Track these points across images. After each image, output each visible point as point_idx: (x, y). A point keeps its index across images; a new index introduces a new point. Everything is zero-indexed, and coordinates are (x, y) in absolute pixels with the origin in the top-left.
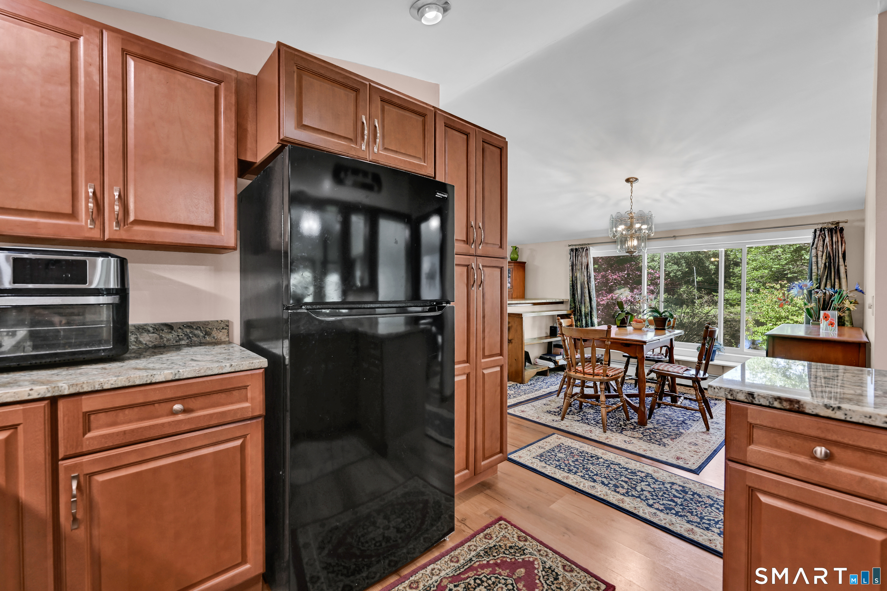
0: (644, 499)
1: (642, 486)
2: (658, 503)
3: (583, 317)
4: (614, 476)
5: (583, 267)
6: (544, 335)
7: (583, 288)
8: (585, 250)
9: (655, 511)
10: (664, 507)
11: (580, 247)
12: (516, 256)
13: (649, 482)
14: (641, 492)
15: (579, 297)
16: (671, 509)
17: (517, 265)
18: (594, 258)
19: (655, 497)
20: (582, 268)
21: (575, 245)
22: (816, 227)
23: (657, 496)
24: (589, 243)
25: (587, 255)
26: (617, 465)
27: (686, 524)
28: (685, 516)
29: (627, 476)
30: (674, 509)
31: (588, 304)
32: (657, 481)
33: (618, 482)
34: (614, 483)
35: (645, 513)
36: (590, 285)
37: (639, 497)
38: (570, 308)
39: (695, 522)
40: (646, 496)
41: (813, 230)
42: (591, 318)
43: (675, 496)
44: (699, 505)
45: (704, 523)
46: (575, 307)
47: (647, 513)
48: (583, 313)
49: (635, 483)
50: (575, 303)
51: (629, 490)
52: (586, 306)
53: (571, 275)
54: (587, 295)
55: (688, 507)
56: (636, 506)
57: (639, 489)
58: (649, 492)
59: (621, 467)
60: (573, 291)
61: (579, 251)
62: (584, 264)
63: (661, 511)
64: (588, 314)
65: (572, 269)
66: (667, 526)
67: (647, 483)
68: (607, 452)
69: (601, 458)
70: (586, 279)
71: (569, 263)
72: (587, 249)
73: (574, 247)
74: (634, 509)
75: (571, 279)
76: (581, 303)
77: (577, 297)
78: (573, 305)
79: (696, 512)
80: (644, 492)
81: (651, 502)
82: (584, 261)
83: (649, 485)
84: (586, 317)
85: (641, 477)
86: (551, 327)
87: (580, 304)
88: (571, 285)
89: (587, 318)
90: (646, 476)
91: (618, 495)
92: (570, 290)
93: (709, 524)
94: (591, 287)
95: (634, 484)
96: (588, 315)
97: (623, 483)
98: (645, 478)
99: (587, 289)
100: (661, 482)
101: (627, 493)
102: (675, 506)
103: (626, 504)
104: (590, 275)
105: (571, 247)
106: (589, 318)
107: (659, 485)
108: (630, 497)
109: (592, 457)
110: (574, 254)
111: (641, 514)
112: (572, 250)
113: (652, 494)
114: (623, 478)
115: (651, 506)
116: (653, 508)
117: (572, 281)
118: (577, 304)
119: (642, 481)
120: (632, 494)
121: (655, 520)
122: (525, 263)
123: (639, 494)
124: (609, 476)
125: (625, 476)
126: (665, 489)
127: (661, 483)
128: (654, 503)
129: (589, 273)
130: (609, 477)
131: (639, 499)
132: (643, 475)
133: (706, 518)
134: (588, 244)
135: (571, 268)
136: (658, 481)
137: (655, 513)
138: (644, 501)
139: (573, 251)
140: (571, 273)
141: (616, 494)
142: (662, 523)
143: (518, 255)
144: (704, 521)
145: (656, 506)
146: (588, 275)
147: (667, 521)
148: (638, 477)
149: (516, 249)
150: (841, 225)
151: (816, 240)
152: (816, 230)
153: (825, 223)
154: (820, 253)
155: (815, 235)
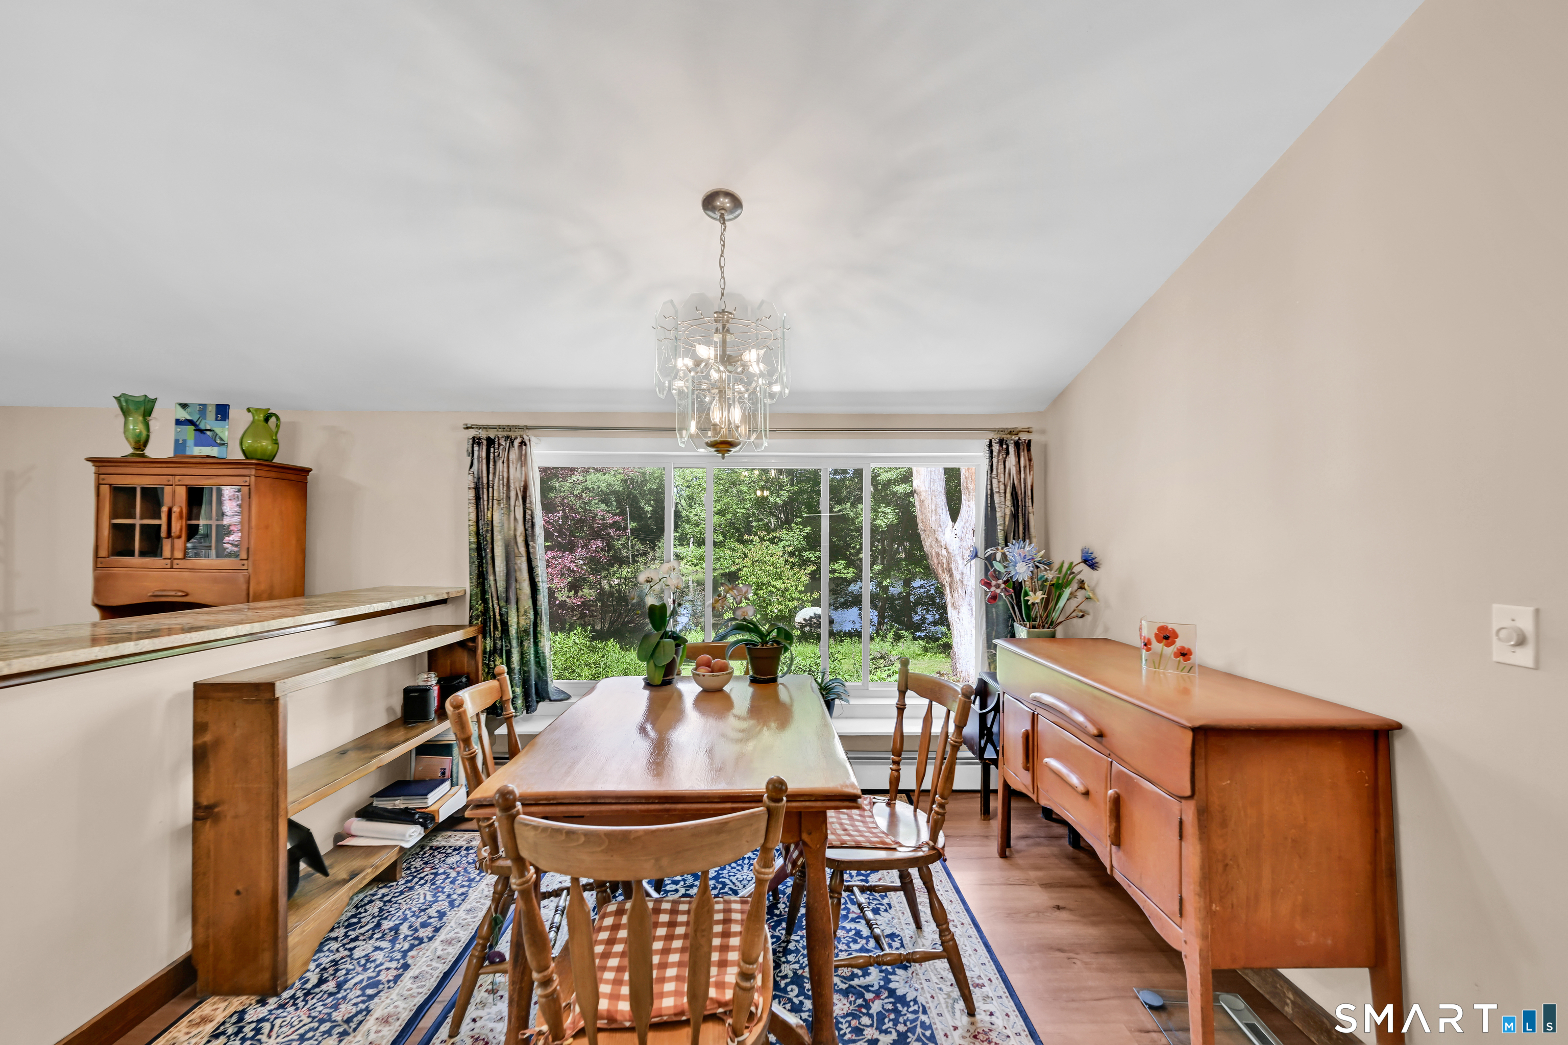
3: (514, 643)
5: (513, 494)
6: (382, 720)
7: (512, 557)
8: (516, 443)
11: (501, 434)
12: (265, 444)
15: (501, 584)
17: (273, 474)
18: (543, 470)
20: (508, 498)
21: (486, 428)
22: (992, 435)
24: (529, 424)
25: (523, 459)
31: (526, 603)
36: (534, 547)
38: (471, 617)
41: (987, 442)
42: (536, 643)
46: (485, 611)
48: (513, 631)
50: (485, 601)
52: (522, 610)
53: (473, 517)
54: (524, 576)
60: (480, 565)
61: (499, 445)
62: (516, 486)
64: (526, 632)
65: (478, 498)
70: (520, 529)
71: (468, 481)
72: (523, 443)
73: (483, 434)
75: (473, 528)
76: (507, 601)
77: (492, 583)
78: (481, 608)
82: (515, 474)
84: (521, 644)
86: (407, 691)
87: (502, 603)
88: (474, 546)
89: (526, 644)
92: (471, 563)
94: (535, 553)
96: (528, 635)
99: (524, 559)
104: (532, 518)
105: (472, 433)
106: (529, 645)
110: (484, 454)
112: (476, 441)
117: (478, 534)
118: (494, 605)
122: (307, 471)
129: (528, 512)
134: (528, 428)
135: (472, 494)
139: (479, 444)
140: (473, 510)
143: (276, 442)
146: (528, 517)
149: (267, 420)
150: (1024, 437)
151: (995, 460)
152: (991, 441)
153: (1003, 430)
154: (1002, 487)
155: (991, 452)
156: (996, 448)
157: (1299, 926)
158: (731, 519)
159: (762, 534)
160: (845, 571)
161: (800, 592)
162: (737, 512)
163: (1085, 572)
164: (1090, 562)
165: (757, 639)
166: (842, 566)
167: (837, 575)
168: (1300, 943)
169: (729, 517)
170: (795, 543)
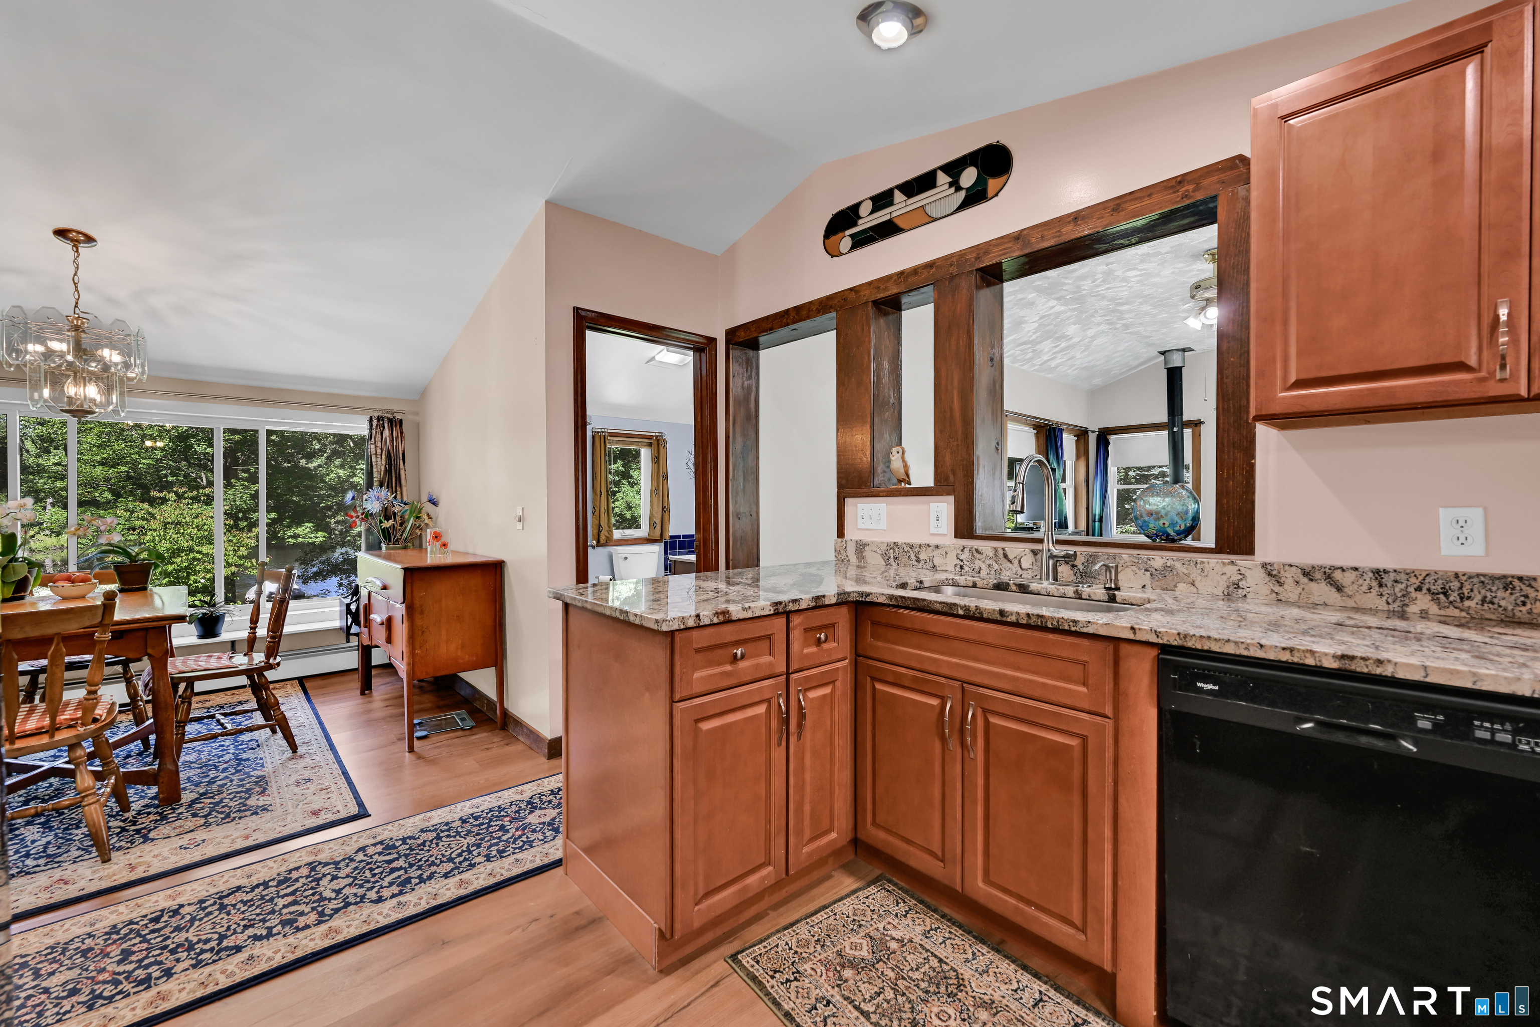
0: (358, 900)
1: (329, 887)
2: (382, 888)
4: (258, 911)
9: (394, 901)
10: (398, 886)
13: (329, 874)
14: (341, 896)
16: (408, 880)
19: (369, 885)
22: (372, 413)
23: (368, 882)
26: (236, 891)
27: (447, 881)
28: (432, 873)
29: (282, 893)
30: (411, 878)
32: (336, 863)
33: (281, 915)
34: (277, 921)
35: (388, 915)
37: (347, 905)
39: (452, 870)
40: (355, 895)
41: (369, 418)
43: (389, 862)
44: (427, 848)
45: (460, 863)
47: (390, 912)
49: (311, 892)
51: (320, 909)
55: (420, 860)
56: (364, 918)
57: (328, 894)
58: (350, 885)
59: (248, 890)
63: (401, 893)
66: (434, 903)
67: (329, 877)
68: (176, 889)
69: (181, 906)
74: (365, 924)
79: (436, 859)
80: (344, 891)
81: (372, 895)
83: (335, 878)
85: (307, 877)
90: (313, 869)
91: (313, 929)
93: (465, 859)
95: (313, 894)
97: (292, 909)
98: (313, 873)
100: (344, 860)
101: (322, 914)
102: (406, 873)
103: (347, 930)
107: (347, 866)
108: (336, 916)
109: (156, 920)
111: (384, 921)
113: (356, 885)
114: (281, 902)
115: (380, 900)
116: (386, 899)
119: (318, 880)
120: (332, 910)
121: (411, 911)
123: (341, 900)
124: (250, 920)
125: (278, 897)
126: (363, 864)
127: (347, 861)
128: (377, 892)
130: (254, 919)
131: (352, 908)
132: (305, 871)
133: (453, 856)
136: (339, 862)
137: (399, 903)
138: (361, 901)
141: (307, 932)
142: (424, 906)
144: (457, 860)
145: (386, 893)
147: (425, 898)
148: (302, 880)
150: (399, 416)
151: (374, 432)
152: (371, 418)
153: (381, 410)
154: (379, 451)
155: (371, 425)
156: (375, 422)
157: (459, 654)
158: (127, 472)
159: (181, 491)
160: (312, 536)
161: (241, 558)
162: (139, 463)
163: (429, 507)
164: (434, 502)
165: (127, 561)
166: (308, 530)
167: (300, 540)
168: (460, 661)
169: (124, 469)
170: (238, 503)
